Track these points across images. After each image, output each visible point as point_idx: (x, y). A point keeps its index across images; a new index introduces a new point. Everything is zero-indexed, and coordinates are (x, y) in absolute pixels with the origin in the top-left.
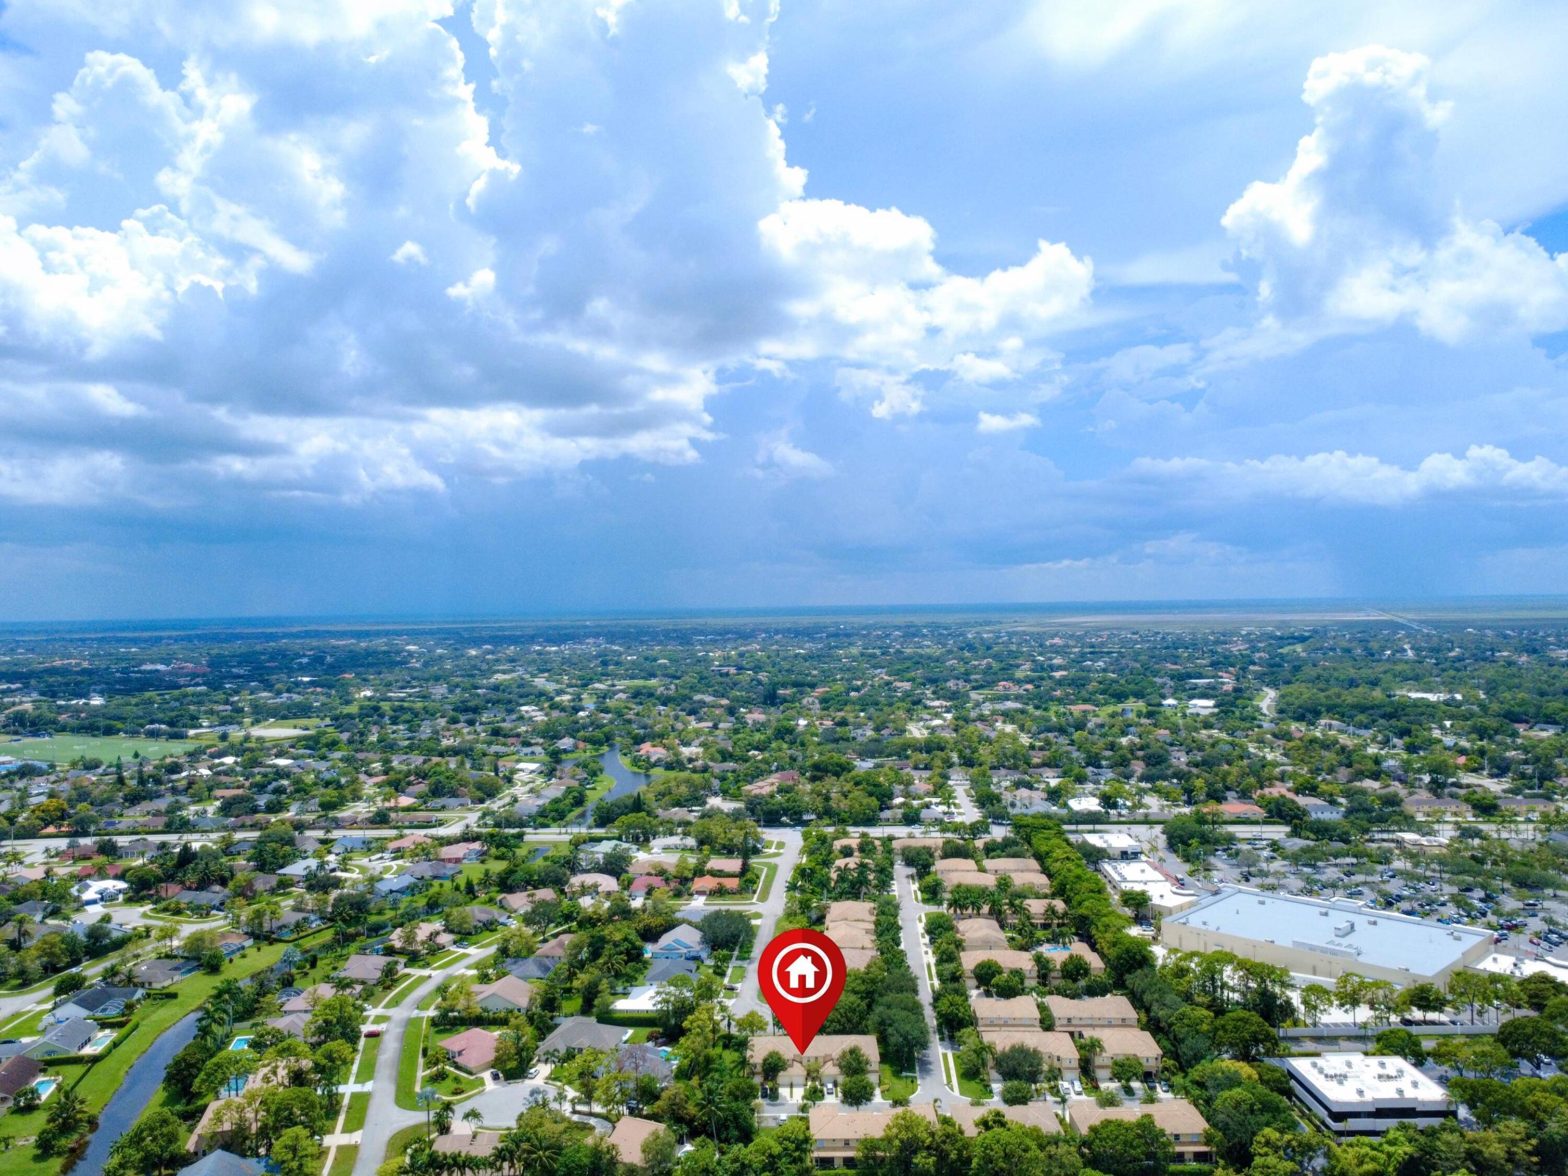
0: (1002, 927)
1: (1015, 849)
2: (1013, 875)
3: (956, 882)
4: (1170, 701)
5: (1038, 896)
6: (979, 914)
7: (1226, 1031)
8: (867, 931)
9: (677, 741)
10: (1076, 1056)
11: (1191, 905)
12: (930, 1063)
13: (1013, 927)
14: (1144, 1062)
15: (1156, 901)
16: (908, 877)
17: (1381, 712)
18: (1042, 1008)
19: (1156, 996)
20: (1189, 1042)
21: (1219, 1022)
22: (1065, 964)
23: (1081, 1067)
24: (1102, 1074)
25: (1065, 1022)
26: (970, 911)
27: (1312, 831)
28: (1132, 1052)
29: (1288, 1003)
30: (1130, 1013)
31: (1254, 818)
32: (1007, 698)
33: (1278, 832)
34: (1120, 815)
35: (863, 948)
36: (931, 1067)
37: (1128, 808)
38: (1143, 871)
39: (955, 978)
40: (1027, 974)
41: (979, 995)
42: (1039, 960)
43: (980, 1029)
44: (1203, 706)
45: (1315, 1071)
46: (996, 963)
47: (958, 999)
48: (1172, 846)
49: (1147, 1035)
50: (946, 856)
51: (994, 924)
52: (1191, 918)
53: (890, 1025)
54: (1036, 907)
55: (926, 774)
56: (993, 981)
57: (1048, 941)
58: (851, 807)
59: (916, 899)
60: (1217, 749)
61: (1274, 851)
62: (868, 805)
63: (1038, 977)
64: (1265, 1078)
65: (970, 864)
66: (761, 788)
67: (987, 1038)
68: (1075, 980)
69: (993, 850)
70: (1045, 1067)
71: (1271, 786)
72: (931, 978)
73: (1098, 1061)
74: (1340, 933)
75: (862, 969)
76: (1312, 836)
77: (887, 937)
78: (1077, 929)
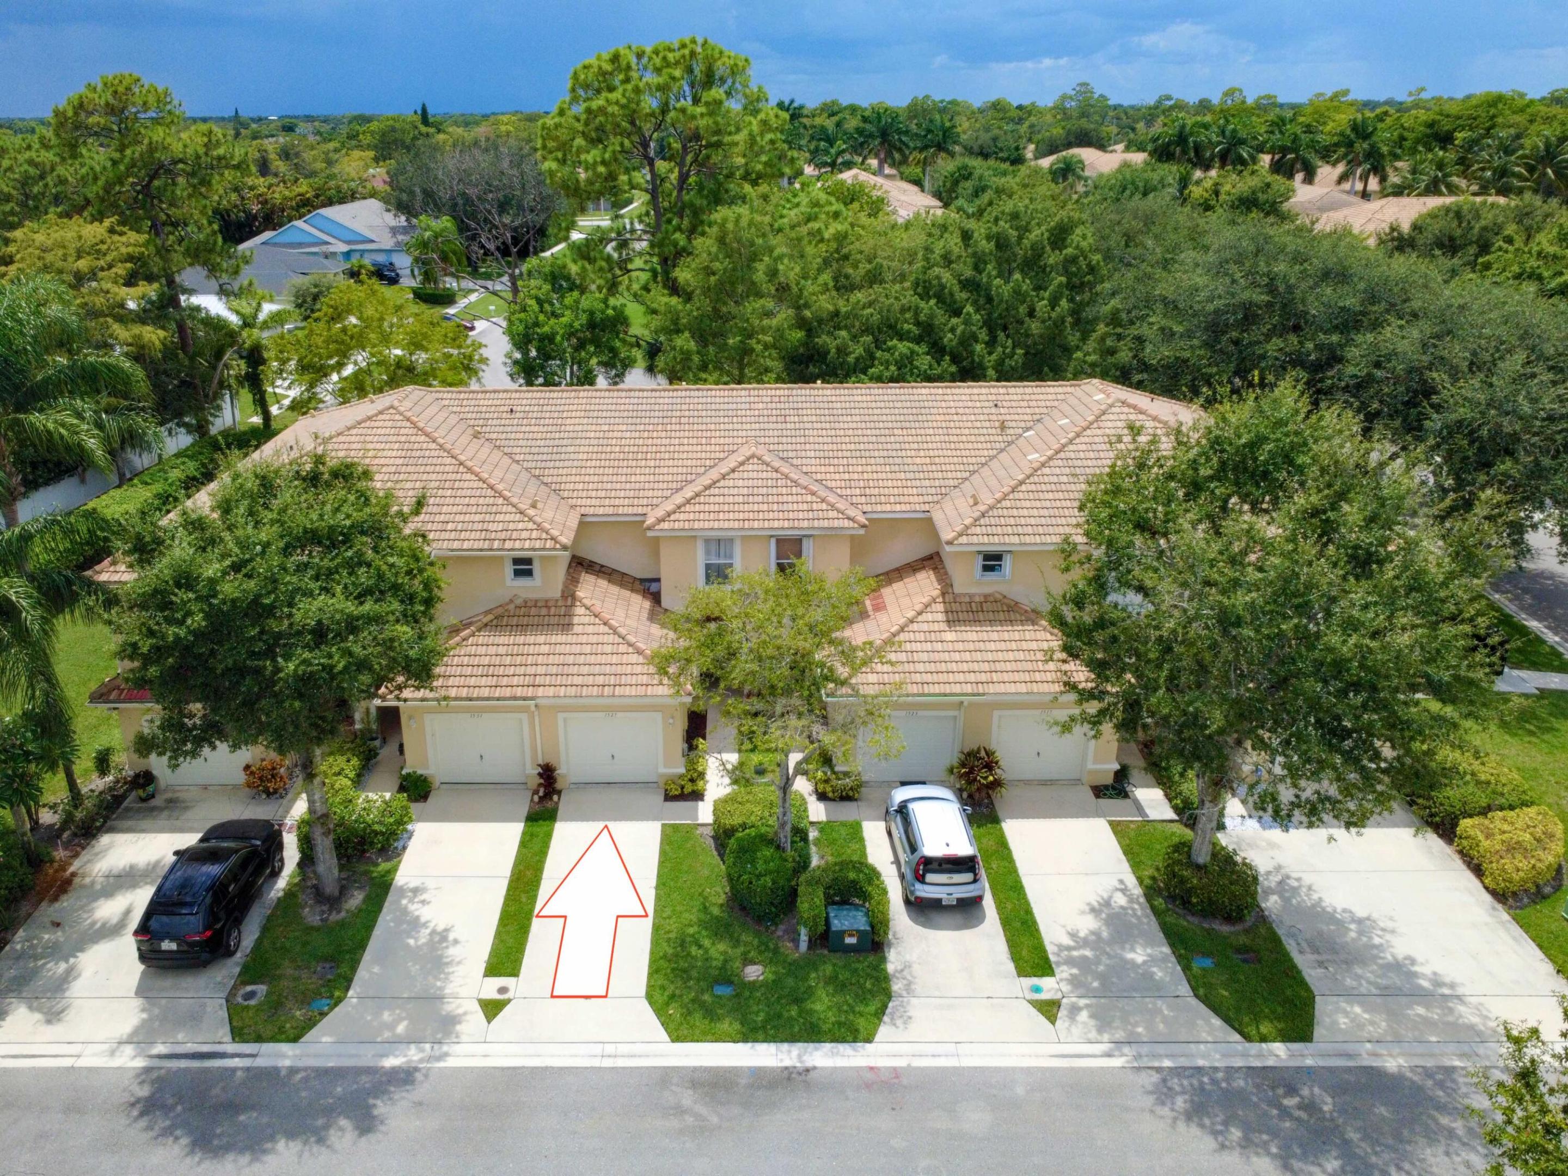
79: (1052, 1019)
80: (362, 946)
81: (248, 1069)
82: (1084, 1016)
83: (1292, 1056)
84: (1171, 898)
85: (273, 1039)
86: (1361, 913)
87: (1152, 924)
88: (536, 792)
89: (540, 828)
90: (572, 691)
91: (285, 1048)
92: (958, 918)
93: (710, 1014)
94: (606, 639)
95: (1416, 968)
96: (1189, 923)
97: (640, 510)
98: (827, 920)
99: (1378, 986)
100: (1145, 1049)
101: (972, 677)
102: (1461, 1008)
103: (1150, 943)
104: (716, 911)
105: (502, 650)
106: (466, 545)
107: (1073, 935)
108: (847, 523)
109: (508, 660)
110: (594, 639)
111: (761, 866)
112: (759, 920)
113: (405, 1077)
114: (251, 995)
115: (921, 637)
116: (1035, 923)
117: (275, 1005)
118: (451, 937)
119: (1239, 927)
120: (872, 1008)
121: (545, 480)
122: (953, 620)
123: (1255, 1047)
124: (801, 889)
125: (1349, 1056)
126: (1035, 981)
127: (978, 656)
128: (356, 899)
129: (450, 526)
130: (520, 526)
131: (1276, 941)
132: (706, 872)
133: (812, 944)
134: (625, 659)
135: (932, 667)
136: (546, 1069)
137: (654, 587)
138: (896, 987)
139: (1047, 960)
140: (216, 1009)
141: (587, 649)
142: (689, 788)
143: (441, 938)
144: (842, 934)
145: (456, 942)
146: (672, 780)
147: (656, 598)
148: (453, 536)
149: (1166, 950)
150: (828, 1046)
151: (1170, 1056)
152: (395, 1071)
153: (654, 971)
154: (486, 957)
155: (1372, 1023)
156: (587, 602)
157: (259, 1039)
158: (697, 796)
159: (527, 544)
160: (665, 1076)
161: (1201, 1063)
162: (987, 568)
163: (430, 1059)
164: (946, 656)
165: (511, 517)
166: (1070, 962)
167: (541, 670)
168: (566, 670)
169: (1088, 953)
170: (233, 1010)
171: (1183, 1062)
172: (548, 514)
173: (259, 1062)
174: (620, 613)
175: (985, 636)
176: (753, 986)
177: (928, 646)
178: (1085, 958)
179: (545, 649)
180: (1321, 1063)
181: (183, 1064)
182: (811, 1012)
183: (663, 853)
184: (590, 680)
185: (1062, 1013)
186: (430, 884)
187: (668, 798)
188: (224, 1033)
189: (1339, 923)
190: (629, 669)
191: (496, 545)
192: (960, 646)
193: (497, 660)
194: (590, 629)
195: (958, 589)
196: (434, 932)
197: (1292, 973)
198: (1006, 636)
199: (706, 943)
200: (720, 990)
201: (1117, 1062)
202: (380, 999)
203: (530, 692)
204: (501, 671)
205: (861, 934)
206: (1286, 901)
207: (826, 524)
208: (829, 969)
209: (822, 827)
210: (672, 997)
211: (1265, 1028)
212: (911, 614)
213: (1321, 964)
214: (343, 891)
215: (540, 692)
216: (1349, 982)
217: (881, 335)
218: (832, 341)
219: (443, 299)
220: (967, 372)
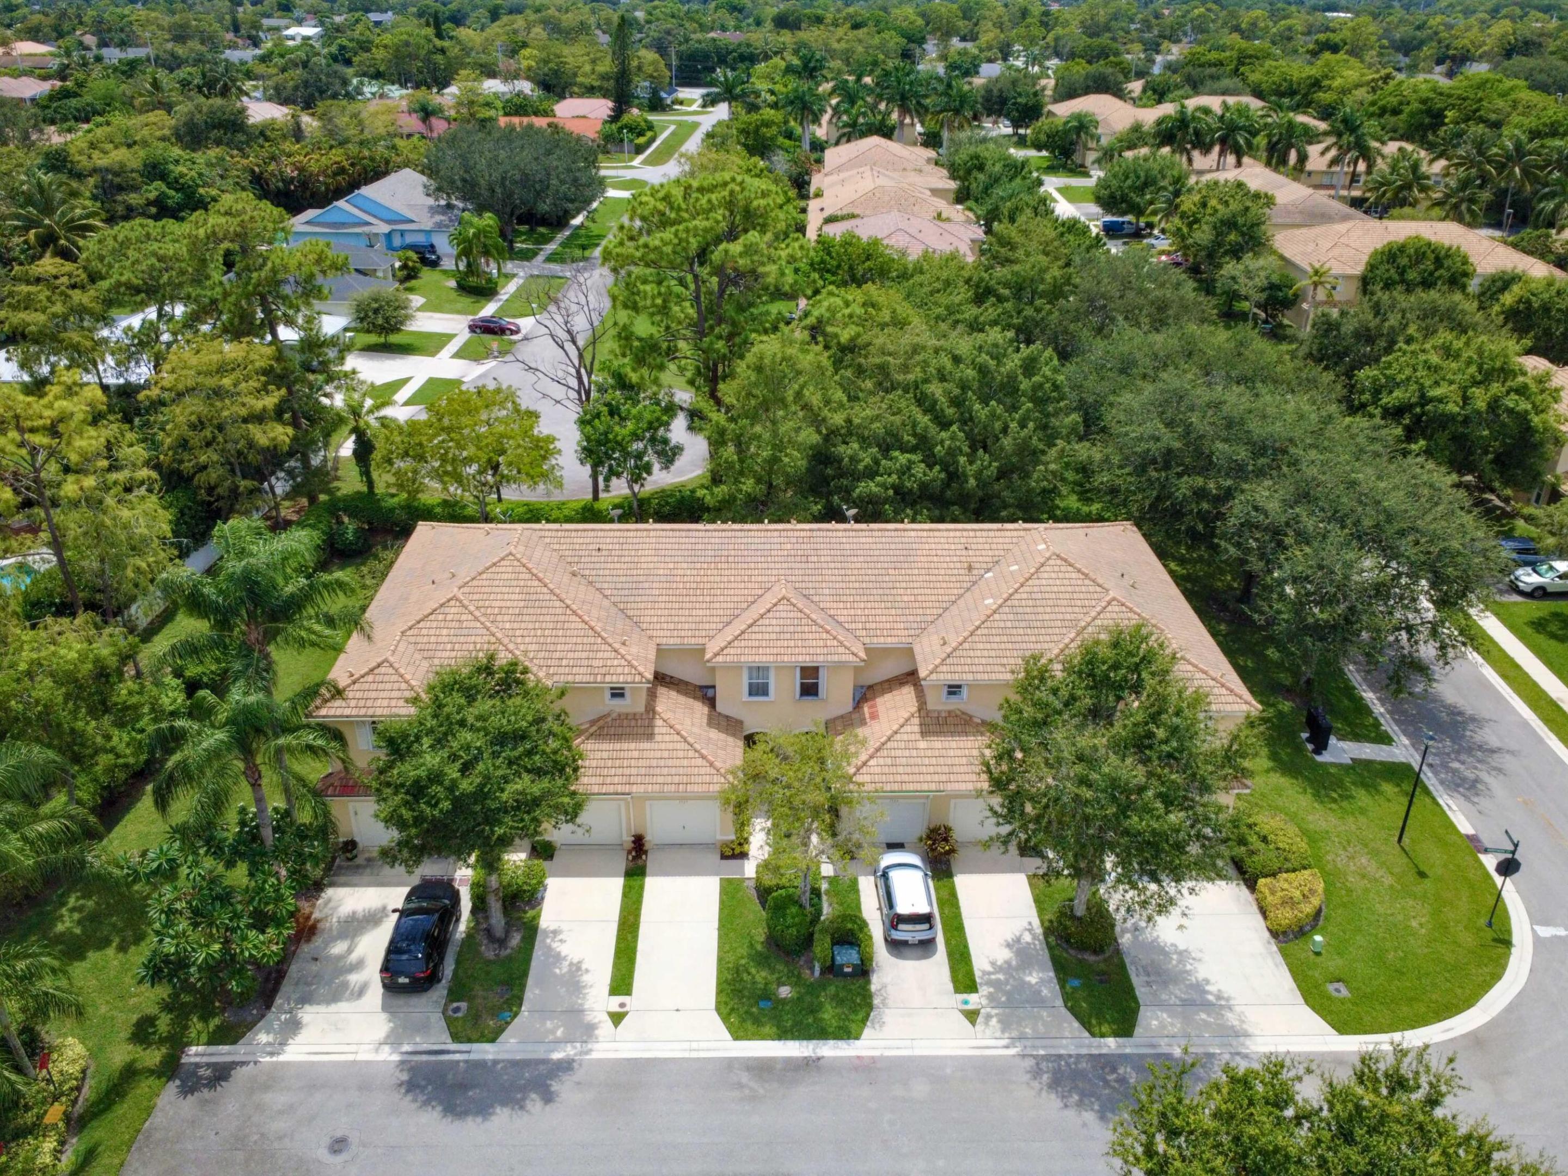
79: (973, 1023)
80: (525, 974)
81: (466, 1062)
82: (994, 1020)
83: (1119, 1046)
84: (1059, 937)
85: (477, 1041)
86: (1182, 947)
87: (1045, 955)
88: (629, 852)
89: (635, 882)
90: (657, 787)
91: (487, 1046)
92: (919, 952)
93: (757, 1022)
94: (679, 746)
95: (1208, 988)
96: (1071, 954)
97: (701, 641)
98: (833, 959)
99: (1181, 1000)
100: (1029, 1043)
101: (936, 778)
102: (1229, 1015)
103: (1042, 969)
104: (759, 947)
105: (605, 755)
106: (578, 678)
107: (993, 964)
108: (851, 658)
109: (610, 763)
110: (671, 746)
111: (789, 921)
112: (788, 953)
113: (566, 1066)
114: (457, 1010)
115: (902, 745)
116: (969, 955)
117: (475, 1017)
118: (584, 967)
119: (1101, 957)
120: (860, 1017)
121: (630, 613)
122: (926, 731)
123: (1097, 1040)
124: (816, 936)
125: (1153, 1046)
126: (965, 996)
127: (941, 761)
128: (516, 939)
129: (564, 662)
130: (616, 662)
131: (1122, 967)
132: (751, 917)
133: (822, 973)
134: (693, 762)
135: (909, 770)
136: (655, 1059)
137: (710, 693)
138: (876, 1001)
139: (974, 981)
140: (437, 1020)
141: (666, 754)
142: (737, 851)
143: (577, 968)
144: (842, 966)
145: (587, 971)
146: (726, 844)
147: (711, 702)
148: (567, 670)
149: (1052, 974)
150: (831, 1042)
151: (1044, 1047)
152: (560, 1061)
153: (719, 992)
154: (608, 981)
155: (1172, 1025)
156: (665, 716)
157: (469, 1041)
158: (744, 855)
159: (621, 679)
160: (730, 1064)
161: (1062, 1052)
162: (950, 693)
163: (581, 1053)
164: (919, 761)
165: (606, 655)
166: (989, 983)
167: (634, 771)
168: (652, 771)
169: (1001, 976)
170: (450, 1022)
171: (1053, 1052)
172: (634, 650)
173: (473, 1057)
174: (688, 722)
175: (946, 745)
176: (784, 1001)
177: (907, 753)
178: (998, 980)
179: (636, 754)
180: (1135, 1051)
181: (425, 1058)
182: (822, 1020)
183: (722, 902)
184: (669, 779)
185: (980, 1019)
186: (564, 927)
187: (724, 857)
188: (446, 1037)
189: (1166, 954)
190: (696, 771)
191: (599, 678)
192: (929, 753)
193: (602, 763)
194: (667, 738)
195: (930, 706)
196: (571, 964)
197: (1128, 991)
198: (961, 745)
199: (753, 971)
200: (762, 1004)
201: (1012, 1051)
202: (543, 1012)
203: (627, 789)
204: (605, 772)
205: (854, 966)
206: (1136, 938)
207: (836, 658)
208: (832, 990)
209: (832, 880)
210: (732, 1010)
211: (1105, 1028)
212: (895, 727)
213: (1148, 984)
214: (507, 932)
215: (634, 789)
216: (1164, 997)
217: (886, 447)
218: (846, 451)
219: (486, 292)
220: (953, 475)
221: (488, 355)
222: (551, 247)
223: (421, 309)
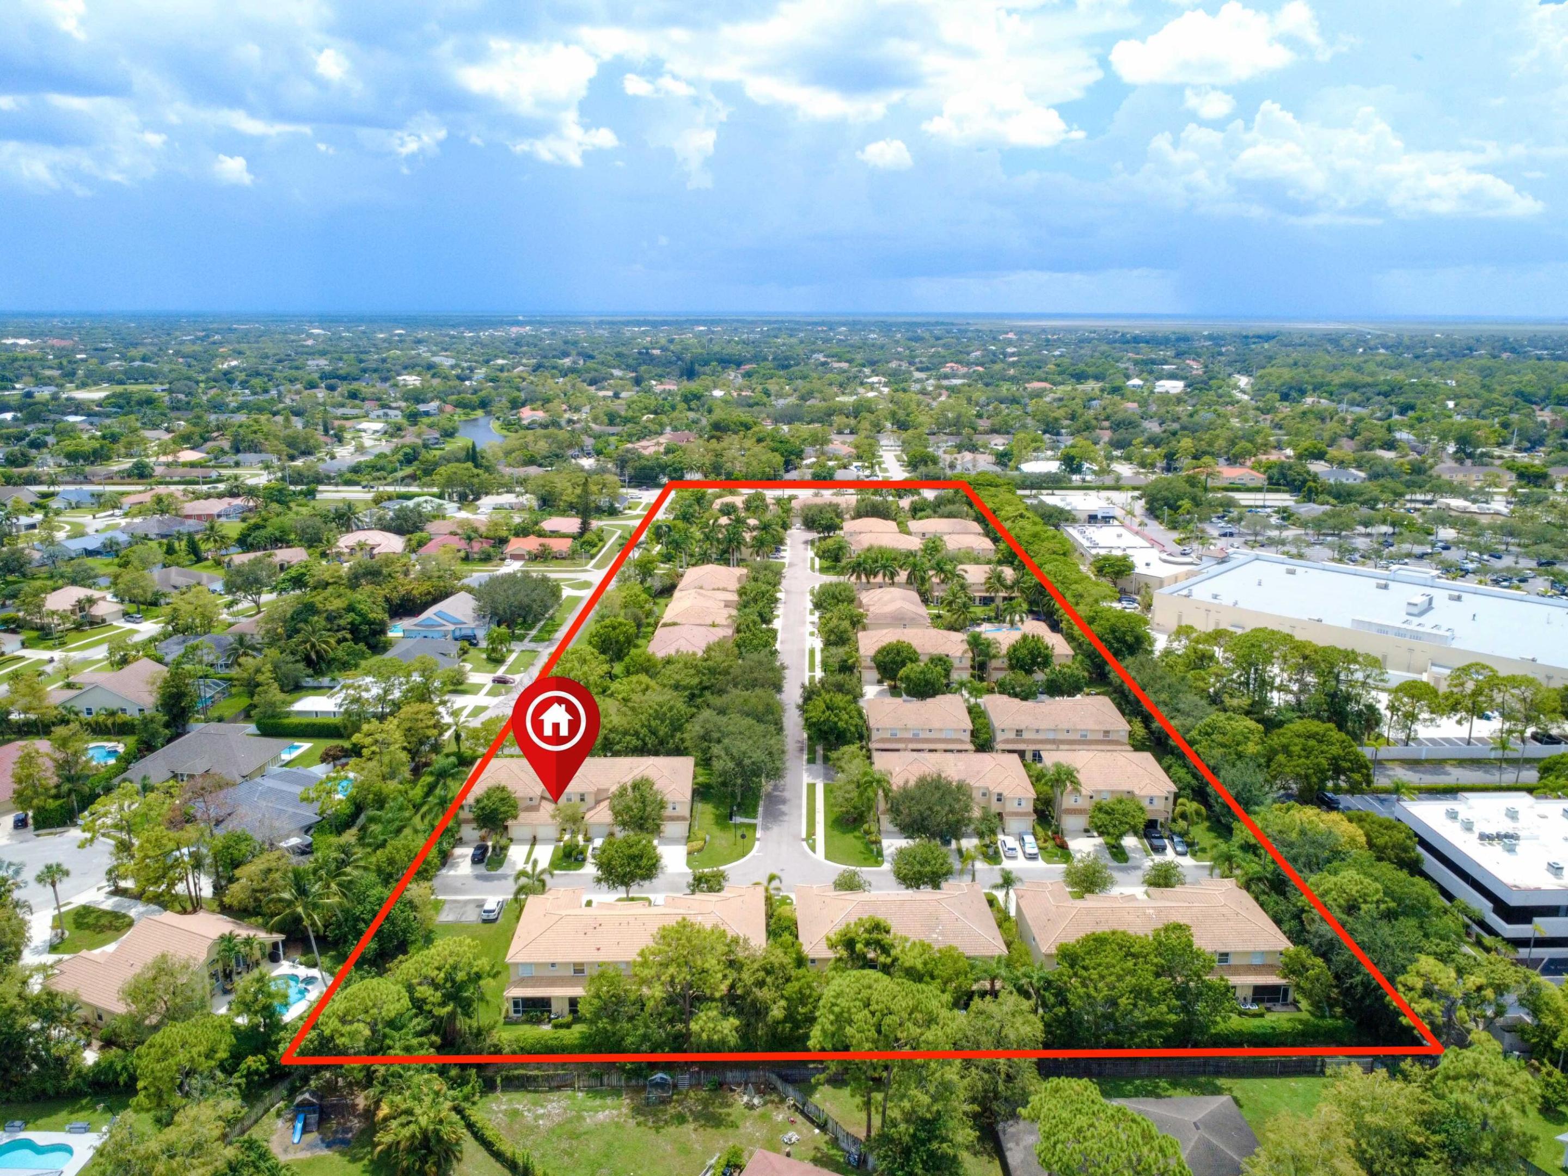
0: (925, 601)
1: (950, 508)
2: (945, 538)
3: (866, 545)
4: (1136, 381)
5: (976, 561)
6: (893, 584)
7: (1289, 754)
8: (727, 605)
9: (564, 407)
10: (1030, 793)
11: (1189, 575)
12: (784, 802)
13: (940, 601)
14: (1145, 803)
15: (1140, 569)
16: (806, 542)
17: (1376, 390)
18: (975, 712)
19: (1164, 696)
20: (1227, 773)
21: (1276, 740)
22: (1014, 649)
23: (1036, 811)
24: (1070, 823)
25: (1012, 735)
26: (879, 579)
27: (1330, 493)
28: (1126, 788)
29: (1371, 708)
30: (1119, 724)
31: (1251, 485)
32: (954, 376)
33: (1284, 499)
34: (1084, 480)
35: (714, 625)
36: (783, 808)
37: (1094, 472)
38: (1119, 536)
39: (846, 668)
40: (956, 663)
41: (881, 693)
42: (976, 643)
43: (872, 746)
44: (1175, 387)
45: (1457, 826)
46: (909, 646)
47: (840, 699)
48: (1153, 512)
49: (1147, 758)
50: (858, 515)
51: (915, 596)
52: (1195, 589)
53: (719, 741)
54: (975, 575)
55: (850, 439)
56: (902, 673)
57: (989, 620)
58: (748, 464)
59: (812, 568)
60: (1196, 418)
61: (1283, 518)
62: (769, 461)
63: (973, 667)
64: (1380, 841)
65: (892, 525)
66: (645, 448)
67: (881, 762)
68: (1029, 672)
69: (922, 510)
70: (976, 813)
71: (1265, 453)
72: (812, 668)
73: (1068, 801)
74: (1415, 610)
75: (700, 654)
76: (1332, 501)
77: (752, 611)
78: (1031, 603)
88: (533, 839)
89: (533, 846)
90: (540, 824)
141: (542, 815)
142: (560, 839)
156: (544, 807)
167: (533, 819)
168: (538, 820)
179: (535, 815)
203: (532, 823)
215: (534, 824)
217: (625, 733)
218: (612, 736)
219: (499, 661)
220: (645, 744)
221: (500, 694)
222: (533, 633)
223: (471, 670)
